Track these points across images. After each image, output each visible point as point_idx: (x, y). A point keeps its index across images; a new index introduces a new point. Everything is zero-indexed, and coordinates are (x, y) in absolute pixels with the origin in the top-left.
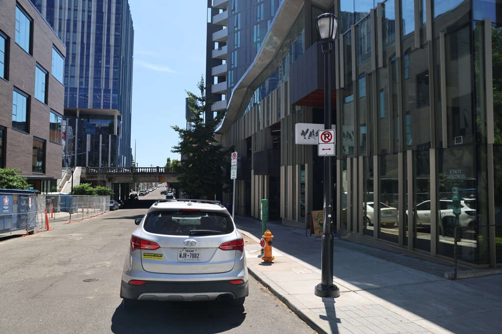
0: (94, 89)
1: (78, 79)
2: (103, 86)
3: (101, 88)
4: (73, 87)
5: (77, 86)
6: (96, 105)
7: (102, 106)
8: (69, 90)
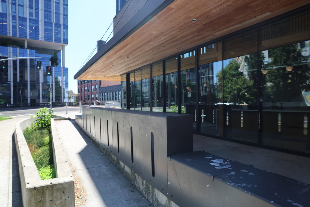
0: (45, 22)
1: (28, 9)
2: (54, 20)
3: (52, 22)
4: (22, 16)
5: (27, 16)
6: (48, 38)
7: (53, 40)
8: (17, 19)
